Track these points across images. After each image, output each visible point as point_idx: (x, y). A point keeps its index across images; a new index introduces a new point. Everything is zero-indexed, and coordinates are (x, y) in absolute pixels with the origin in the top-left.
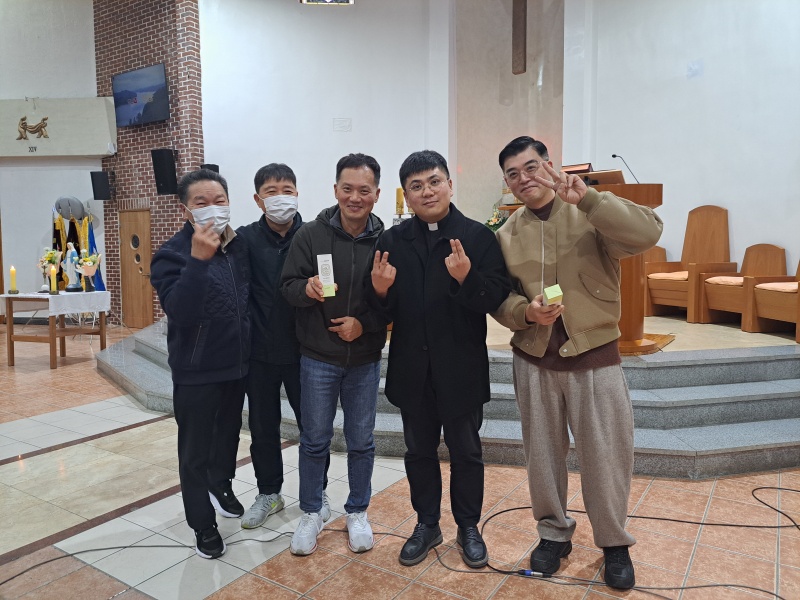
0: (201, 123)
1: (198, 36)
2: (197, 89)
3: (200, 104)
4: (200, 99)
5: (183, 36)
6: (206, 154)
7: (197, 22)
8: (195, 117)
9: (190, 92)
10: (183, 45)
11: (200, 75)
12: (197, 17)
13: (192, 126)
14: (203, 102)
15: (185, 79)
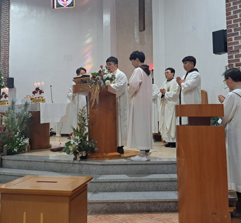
0: (8, 60)
1: (9, 26)
2: (7, 47)
3: (9, 53)
4: (9, 51)
5: (3, 26)
6: (10, 73)
7: (9, 20)
8: (6, 58)
9: (4, 48)
10: (3, 29)
11: (9, 41)
12: (9, 18)
13: (4, 62)
14: (10, 52)
15: (3, 43)
